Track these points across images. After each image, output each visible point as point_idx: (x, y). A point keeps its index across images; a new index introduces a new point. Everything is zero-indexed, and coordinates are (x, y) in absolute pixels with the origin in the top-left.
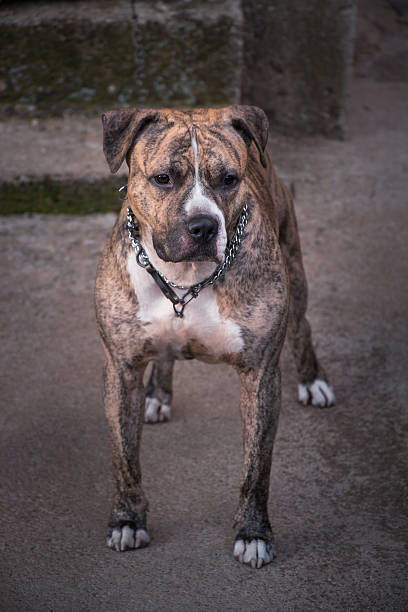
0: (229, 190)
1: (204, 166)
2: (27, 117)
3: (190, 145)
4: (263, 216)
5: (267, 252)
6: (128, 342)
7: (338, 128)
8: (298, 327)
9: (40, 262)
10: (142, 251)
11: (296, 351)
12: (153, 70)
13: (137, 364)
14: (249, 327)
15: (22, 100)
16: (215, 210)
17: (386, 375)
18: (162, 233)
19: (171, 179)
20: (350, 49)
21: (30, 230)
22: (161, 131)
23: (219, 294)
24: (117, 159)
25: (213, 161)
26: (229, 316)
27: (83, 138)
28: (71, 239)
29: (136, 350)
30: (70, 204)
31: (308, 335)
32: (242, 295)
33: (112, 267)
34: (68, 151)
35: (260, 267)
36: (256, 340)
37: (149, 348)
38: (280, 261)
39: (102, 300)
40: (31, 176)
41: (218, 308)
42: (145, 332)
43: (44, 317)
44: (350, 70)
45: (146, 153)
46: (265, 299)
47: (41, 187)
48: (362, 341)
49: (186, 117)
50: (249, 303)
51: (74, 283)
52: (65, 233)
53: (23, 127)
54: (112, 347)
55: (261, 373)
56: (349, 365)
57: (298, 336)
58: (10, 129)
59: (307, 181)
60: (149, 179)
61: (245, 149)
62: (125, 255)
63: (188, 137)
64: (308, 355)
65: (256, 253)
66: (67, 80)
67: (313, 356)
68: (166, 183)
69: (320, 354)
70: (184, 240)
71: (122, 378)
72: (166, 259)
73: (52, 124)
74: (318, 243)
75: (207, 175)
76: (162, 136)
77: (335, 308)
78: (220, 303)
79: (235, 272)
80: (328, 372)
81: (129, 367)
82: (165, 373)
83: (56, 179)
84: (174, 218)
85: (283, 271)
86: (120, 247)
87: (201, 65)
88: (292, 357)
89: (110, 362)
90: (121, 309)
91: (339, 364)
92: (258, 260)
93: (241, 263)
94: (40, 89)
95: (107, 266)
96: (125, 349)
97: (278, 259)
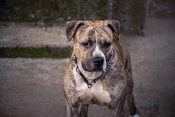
0: (107, 48)
1: (99, 40)
2: (41, 26)
3: (95, 33)
4: (118, 57)
5: (120, 69)
6: (73, 98)
7: (143, 33)
8: (130, 96)
9: (44, 74)
10: (78, 67)
11: (129, 104)
12: (83, 12)
13: (76, 105)
14: (113, 94)
15: (40, 21)
16: (103, 55)
17: (159, 114)
18: (85, 62)
19: (88, 44)
20: (147, 8)
21: (41, 63)
22: (85, 28)
23: (103, 82)
24: (70, 37)
25: (102, 38)
26: (106, 90)
27: (59, 33)
28: (55, 66)
29: (76, 100)
30: (54, 55)
31: (133, 99)
32: (111, 83)
33: (68, 73)
34: (54, 38)
35: (117, 74)
36: (115, 99)
37: (80, 100)
38: (124, 73)
39: (65, 83)
40: (42, 45)
41: (102, 87)
42: (78, 94)
43: (45, 91)
44: (147, 14)
45: (80, 35)
46: (118, 85)
47: (45, 49)
48: (150, 102)
49: (93, 23)
50: (113, 86)
51: (55, 80)
52: (53, 64)
53: (40, 29)
54: (68, 99)
55: (117, 110)
56: (146, 110)
57: (130, 99)
58: (35, 30)
59: (133, 50)
60: (81, 44)
61: (112, 34)
62: (72, 68)
63: (94, 30)
64: (133, 106)
65: (116, 69)
66: (55, 15)
67: (135, 106)
68: (87, 45)
69: (137, 106)
70: (92, 65)
71: (71, 110)
72: (86, 70)
73: (49, 29)
74: (136, 70)
75: (100, 43)
76: (85, 30)
77: (142, 91)
78: (103, 85)
79: (109, 75)
80: (139, 112)
81: (73, 106)
82: (85, 110)
83: (50, 47)
84: (89, 57)
85: (125, 76)
86: (71, 66)
87: (99, 11)
88: (127, 106)
89: (67, 104)
90: (71, 86)
91: (143, 109)
92: (116, 72)
93: (110, 72)
94: (46, 18)
95: (67, 72)
96: (72, 100)
97: (123, 72)
